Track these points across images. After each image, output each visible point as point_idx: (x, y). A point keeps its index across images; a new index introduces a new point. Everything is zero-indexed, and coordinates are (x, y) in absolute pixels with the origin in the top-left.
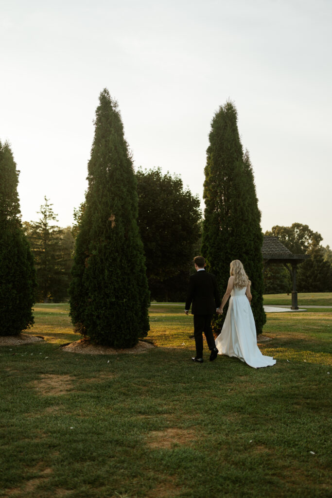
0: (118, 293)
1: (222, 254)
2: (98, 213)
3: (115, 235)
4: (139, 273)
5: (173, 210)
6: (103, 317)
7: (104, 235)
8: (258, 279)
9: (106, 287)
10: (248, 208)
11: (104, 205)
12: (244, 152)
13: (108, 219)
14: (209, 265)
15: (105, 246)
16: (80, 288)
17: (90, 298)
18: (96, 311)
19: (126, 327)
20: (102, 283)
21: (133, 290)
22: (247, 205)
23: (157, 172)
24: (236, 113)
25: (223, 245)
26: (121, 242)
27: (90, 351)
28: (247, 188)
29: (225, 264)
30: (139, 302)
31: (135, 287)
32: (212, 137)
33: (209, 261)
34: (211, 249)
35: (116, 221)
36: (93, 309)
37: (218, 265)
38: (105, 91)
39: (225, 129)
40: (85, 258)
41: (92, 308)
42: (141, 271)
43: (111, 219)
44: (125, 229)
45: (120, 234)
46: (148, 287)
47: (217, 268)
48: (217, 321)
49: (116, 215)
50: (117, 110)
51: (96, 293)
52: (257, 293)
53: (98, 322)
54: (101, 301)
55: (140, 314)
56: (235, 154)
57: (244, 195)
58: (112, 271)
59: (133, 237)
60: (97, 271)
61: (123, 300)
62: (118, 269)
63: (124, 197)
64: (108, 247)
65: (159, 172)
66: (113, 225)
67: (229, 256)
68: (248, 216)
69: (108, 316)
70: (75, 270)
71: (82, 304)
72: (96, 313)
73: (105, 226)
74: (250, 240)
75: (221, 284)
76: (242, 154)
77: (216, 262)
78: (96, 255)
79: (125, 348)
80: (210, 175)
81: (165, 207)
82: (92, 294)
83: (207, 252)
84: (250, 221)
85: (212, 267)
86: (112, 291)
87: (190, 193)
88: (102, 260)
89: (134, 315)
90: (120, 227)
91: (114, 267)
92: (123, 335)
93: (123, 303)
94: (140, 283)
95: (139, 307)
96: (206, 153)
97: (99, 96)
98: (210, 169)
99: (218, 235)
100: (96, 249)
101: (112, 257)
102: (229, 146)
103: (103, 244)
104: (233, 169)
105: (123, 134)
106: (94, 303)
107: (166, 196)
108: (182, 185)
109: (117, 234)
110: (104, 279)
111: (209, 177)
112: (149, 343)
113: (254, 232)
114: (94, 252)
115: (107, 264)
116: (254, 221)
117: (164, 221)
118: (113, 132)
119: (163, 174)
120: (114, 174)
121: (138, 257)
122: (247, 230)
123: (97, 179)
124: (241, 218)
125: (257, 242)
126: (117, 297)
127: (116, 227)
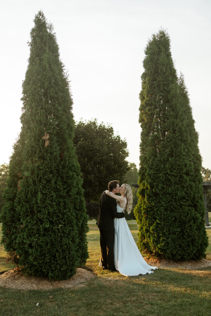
0: (53, 218)
1: (161, 175)
2: (31, 132)
3: (49, 155)
4: (76, 196)
5: (106, 150)
6: (35, 246)
7: (37, 155)
8: (200, 201)
9: (40, 211)
10: (186, 128)
11: (37, 123)
12: (178, 76)
13: (41, 138)
14: (149, 186)
15: (38, 167)
16: (12, 213)
17: (22, 223)
18: (28, 238)
19: (61, 257)
20: (35, 208)
21: (69, 214)
22: (185, 125)
23: (94, 122)
24: (169, 40)
25: (162, 166)
26: (55, 162)
27: (22, 284)
28: (185, 110)
29: (165, 186)
30: (76, 228)
31: (71, 211)
32: (146, 63)
33: (148, 182)
34: (149, 171)
35: (50, 139)
36: (25, 237)
37: (157, 187)
38: (40, 13)
39: (158, 54)
40: (18, 180)
41: (24, 235)
42: (78, 193)
43: (44, 138)
44: (60, 149)
45: (55, 153)
46: (86, 210)
47: (157, 190)
48: (159, 246)
49: (50, 134)
50: (53, 33)
51: (28, 218)
52: (200, 215)
53: (30, 251)
54: (34, 227)
55: (77, 240)
56: (170, 77)
57: (181, 115)
58: (46, 194)
59: (68, 157)
60: (29, 193)
61: (58, 226)
62: (52, 192)
63: (60, 116)
64: (41, 168)
65: (95, 122)
66: (47, 144)
67: (170, 177)
68: (186, 137)
69: (41, 244)
70: (8, 193)
71: (15, 231)
72: (28, 242)
73: (39, 145)
74: (190, 161)
75: (161, 206)
76: (176, 78)
77: (155, 184)
78: (28, 177)
79: (61, 280)
80: (146, 98)
81: (101, 148)
82: (24, 220)
83: (146, 174)
84: (189, 141)
85: (152, 188)
86: (46, 216)
87: (119, 137)
88: (34, 182)
89: (70, 242)
90: (54, 146)
91: (48, 189)
92: (58, 266)
93: (58, 229)
94: (77, 206)
95: (76, 233)
96: (141, 78)
97: (34, 18)
98: (146, 93)
99: (156, 156)
100: (28, 170)
101: (46, 179)
102: (164, 69)
103: (36, 165)
104: (169, 92)
105: (58, 55)
106: (26, 229)
107: (101, 139)
108: (113, 131)
109: (51, 153)
110: (37, 203)
111: (145, 100)
112: (89, 270)
113: (193, 153)
114: (26, 174)
115: (41, 187)
116: (193, 141)
117: (100, 158)
118: (47, 51)
119: (98, 124)
120: (49, 91)
121: (75, 179)
122: (187, 150)
123: (30, 97)
124: (180, 138)
125: (197, 163)
126: (51, 222)
127: (50, 146)
